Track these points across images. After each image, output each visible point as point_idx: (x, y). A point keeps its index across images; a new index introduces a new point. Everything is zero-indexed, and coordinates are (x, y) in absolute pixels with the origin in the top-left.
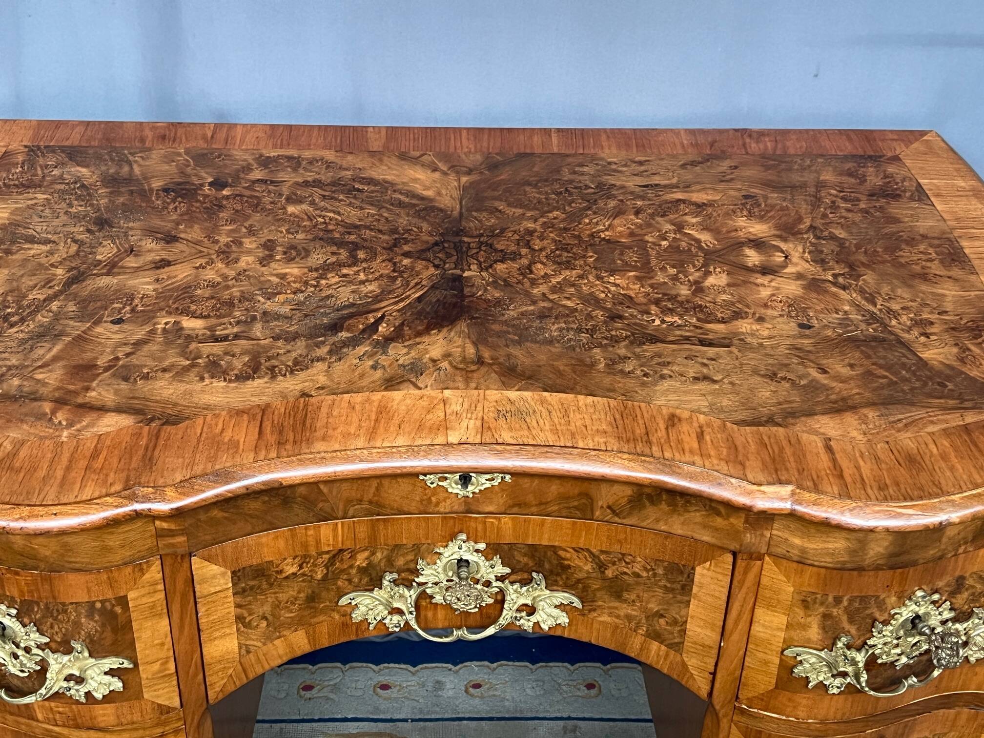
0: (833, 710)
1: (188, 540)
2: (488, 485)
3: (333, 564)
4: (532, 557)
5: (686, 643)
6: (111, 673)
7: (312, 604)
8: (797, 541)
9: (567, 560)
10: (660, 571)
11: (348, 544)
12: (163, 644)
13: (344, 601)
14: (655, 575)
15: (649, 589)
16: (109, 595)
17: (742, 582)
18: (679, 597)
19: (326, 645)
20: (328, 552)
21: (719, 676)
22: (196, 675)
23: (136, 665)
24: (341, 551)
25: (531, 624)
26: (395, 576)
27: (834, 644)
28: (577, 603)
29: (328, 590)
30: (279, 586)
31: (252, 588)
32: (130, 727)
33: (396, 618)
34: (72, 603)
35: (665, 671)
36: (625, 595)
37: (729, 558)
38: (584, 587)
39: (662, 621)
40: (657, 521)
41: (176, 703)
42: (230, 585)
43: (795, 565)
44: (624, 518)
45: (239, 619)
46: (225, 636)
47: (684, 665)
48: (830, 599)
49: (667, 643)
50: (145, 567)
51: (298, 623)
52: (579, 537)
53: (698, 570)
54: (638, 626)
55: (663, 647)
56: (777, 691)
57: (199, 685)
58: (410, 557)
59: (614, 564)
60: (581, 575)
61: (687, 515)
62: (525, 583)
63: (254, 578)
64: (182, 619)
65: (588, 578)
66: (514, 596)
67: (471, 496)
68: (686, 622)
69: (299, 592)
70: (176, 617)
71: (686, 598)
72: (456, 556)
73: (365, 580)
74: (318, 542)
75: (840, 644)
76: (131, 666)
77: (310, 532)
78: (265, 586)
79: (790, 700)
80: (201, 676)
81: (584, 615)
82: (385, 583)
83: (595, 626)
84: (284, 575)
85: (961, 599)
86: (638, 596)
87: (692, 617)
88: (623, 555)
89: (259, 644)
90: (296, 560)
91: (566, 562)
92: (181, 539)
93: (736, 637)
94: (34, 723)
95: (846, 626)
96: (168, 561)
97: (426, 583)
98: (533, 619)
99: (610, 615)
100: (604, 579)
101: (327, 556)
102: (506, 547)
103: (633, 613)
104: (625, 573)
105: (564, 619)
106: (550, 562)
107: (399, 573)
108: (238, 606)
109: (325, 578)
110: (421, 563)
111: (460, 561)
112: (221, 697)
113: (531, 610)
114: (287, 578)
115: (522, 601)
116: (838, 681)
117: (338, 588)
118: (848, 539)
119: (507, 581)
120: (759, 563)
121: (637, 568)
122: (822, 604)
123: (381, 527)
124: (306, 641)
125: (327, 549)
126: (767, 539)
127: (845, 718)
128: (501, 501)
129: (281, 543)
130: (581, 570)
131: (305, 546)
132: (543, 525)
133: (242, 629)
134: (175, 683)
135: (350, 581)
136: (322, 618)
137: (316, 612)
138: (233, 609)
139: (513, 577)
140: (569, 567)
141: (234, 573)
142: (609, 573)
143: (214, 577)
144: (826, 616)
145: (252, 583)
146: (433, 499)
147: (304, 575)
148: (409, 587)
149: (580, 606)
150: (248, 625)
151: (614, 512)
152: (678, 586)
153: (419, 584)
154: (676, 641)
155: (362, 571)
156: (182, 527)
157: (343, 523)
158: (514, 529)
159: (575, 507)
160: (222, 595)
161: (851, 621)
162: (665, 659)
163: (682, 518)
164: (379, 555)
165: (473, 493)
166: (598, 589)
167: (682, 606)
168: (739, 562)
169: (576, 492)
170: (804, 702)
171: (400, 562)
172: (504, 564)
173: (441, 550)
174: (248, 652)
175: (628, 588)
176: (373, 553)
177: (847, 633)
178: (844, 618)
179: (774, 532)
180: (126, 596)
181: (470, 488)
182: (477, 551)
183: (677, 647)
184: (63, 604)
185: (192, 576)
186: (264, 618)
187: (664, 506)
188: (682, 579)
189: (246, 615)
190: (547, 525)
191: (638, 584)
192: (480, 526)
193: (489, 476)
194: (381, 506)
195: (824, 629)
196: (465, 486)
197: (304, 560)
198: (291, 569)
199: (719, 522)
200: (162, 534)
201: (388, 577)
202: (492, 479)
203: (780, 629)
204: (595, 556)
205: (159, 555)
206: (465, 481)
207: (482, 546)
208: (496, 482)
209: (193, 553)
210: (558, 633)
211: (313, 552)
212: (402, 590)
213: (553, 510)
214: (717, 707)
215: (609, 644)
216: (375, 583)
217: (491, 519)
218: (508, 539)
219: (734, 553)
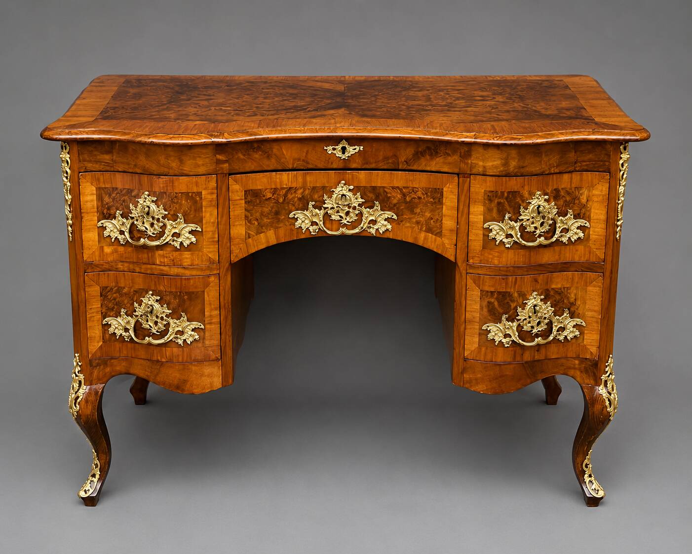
0: (509, 258)
1: (229, 166)
2: (353, 152)
3: (287, 195)
4: (374, 193)
5: (443, 231)
6: (191, 232)
7: (277, 216)
8: (481, 163)
9: (389, 193)
10: (429, 194)
11: (294, 185)
12: (213, 223)
13: (291, 215)
14: (427, 196)
16: (195, 190)
17: (463, 191)
18: (438, 206)
19: (283, 241)
20: (285, 188)
21: (458, 245)
22: (227, 242)
24: (290, 188)
25: (375, 230)
26: (314, 203)
27: (504, 218)
28: (395, 217)
29: (285, 208)
30: (264, 203)
31: (252, 201)
32: (197, 267)
33: (315, 227)
34: (180, 193)
35: (435, 250)
36: (415, 210)
37: (456, 178)
38: (397, 208)
39: (432, 221)
40: (425, 165)
41: (217, 260)
42: (244, 198)
43: (483, 177)
44: (411, 166)
45: (246, 217)
46: (240, 225)
47: (443, 245)
48: (499, 193)
49: (435, 233)
50: (210, 178)
51: (271, 225)
52: (394, 181)
53: (445, 189)
54: (422, 227)
55: (434, 236)
56: (483, 250)
57: (228, 249)
58: (321, 193)
59: (409, 193)
60: (395, 201)
61: (437, 160)
62: (371, 207)
63: (253, 197)
64: (223, 211)
65: (399, 203)
66: (367, 214)
68: (442, 219)
69: (272, 209)
70: (220, 209)
71: (441, 206)
72: (341, 193)
73: (301, 205)
74: (281, 182)
75: (506, 218)
76: (201, 230)
77: (278, 176)
78: (258, 202)
79: (490, 254)
80: (229, 244)
81: (398, 224)
82: (310, 206)
83: (404, 229)
84: (266, 198)
85: (561, 202)
86: (421, 210)
87: (444, 215)
88: (413, 188)
89: (254, 234)
90: (272, 190)
91: (389, 195)
92: (226, 165)
93: (463, 222)
94: (154, 266)
95: (508, 208)
96: (219, 177)
97: (328, 208)
98: (376, 227)
99: (410, 222)
100: (406, 203)
101: (284, 190)
102: (362, 188)
103: (420, 219)
104: (414, 198)
105: (389, 227)
106: (382, 195)
107: (316, 202)
108: (246, 210)
109: (283, 203)
110: (325, 197)
111: (343, 195)
112: (236, 260)
113: (374, 222)
115: (370, 218)
116: (509, 240)
117: (289, 208)
119: (363, 207)
120: (469, 179)
121: (419, 194)
122: (496, 197)
123: (308, 176)
124: (275, 237)
125: (285, 186)
126: (470, 165)
127: (516, 264)
128: (359, 162)
129: (265, 180)
130: (394, 198)
131: (276, 183)
133: (247, 223)
134: (217, 247)
135: (294, 205)
136: (282, 225)
137: (279, 221)
138: (244, 211)
139: (366, 205)
140: (390, 197)
141: (245, 191)
142: (408, 199)
143: (237, 191)
144: (499, 203)
145: (252, 199)
146: (330, 161)
147: (274, 199)
148: (320, 209)
150: (250, 222)
151: (407, 163)
152: (437, 200)
153: (325, 208)
154: (438, 231)
155: (300, 200)
156: (227, 159)
157: (292, 173)
158: (366, 179)
159: (390, 163)
160: (240, 201)
161: (510, 206)
162: (435, 243)
164: (307, 191)
165: (347, 157)
166: (403, 209)
167: (440, 210)
168: (460, 179)
169: (391, 154)
170: (496, 254)
171: (316, 196)
172: (362, 198)
173: (334, 190)
174: (249, 237)
175: (416, 206)
176: (304, 190)
177: (509, 213)
178: (506, 203)
179: (473, 162)
180: (201, 192)
181: (346, 154)
182: (350, 190)
183: (439, 234)
184: (176, 193)
185: (229, 187)
186: (257, 219)
187: (428, 157)
188: (439, 195)
189: (249, 215)
190: (380, 175)
191: (420, 203)
192: (350, 176)
193: (354, 147)
194: (308, 163)
195: (499, 211)
196: (343, 153)
197: (275, 191)
198: (269, 195)
199: (450, 159)
200: (219, 162)
201: (311, 204)
202: (355, 149)
203: (480, 214)
204: (401, 190)
205: (216, 174)
206: (344, 150)
207: (352, 187)
208: (357, 150)
209: (230, 174)
210: (387, 235)
211: (279, 187)
212: (317, 210)
213: (381, 165)
214: (460, 264)
215: (410, 240)
216: (305, 208)
217: (355, 173)
218: (363, 184)
219: (458, 174)
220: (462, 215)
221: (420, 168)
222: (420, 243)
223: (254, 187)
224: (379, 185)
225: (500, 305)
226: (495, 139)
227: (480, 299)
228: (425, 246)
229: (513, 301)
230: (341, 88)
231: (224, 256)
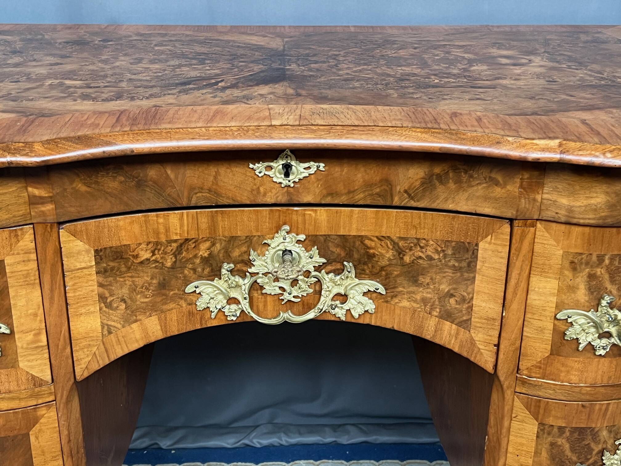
0: (600, 372)
1: (56, 209)
2: (306, 174)
3: (180, 253)
4: (343, 247)
5: (472, 319)
7: (164, 291)
8: (564, 201)
9: (373, 248)
10: (450, 252)
11: (193, 235)
12: (36, 315)
13: (190, 289)
14: (445, 256)
15: (441, 270)
17: (519, 250)
18: (466, 275)
19: (177, 333)
20: (176, 241)
21: (502, 346)
22: (64, 348)
23: (12, 332)
24: (187, 240)
25: (344, 312)
26: (232, 265)
27: (599, 304)
28: (382, 290)
29: (177, 278)
30: (136, 270)
31: (112, 269)
32: (7, 396)
33: (234, 307)
35: (456, 350)
36: (421, 279)
37: (506, 228)
38: (387, 274)
39: (452, 301)
40: (446, 200)
41: (48, 378)
42: (94, 263)
43: (563, 227)
44: (418, 201)
45: (102, 298)
46: (89, 313)
47: (472, 342)
48: (594, 258)
49: (456, 322)
50: (19, 233)
51: (152, 308)
52: (381, 226)
53: (481, 245)
54: (432, 309)
55: (454, 326)
56: (552, 357)
57: (67, 358)
58: (244, 249)
59: (411, 250)
60: (384, 262)
61: (470, 191)
62: (338, 272)
63: (114, 260)
64: (52, 290)
65: (390, 265)
66: (330, 284)
67: (292, 185)
68: (472, 298)
69: (152, 279)
70: (47, 287)
71: (472, 275)
72: (282, 247)
73: (207, 270)
74: (167, 230)
75: (604, 303)
76: (8, 332)
77: (161, 220)
78: (123, 269)
79: (563, 365)
80: (68, 350)
81: (387, 302)
82: (224, 271)
83: (397, 311)
84: (139, 260)
86: (432, 279)
87: (478, 292)
88: (418, 239)
89: (119, 326)
90: (150, 246)
91: (372, 251)
92: (49, 207)
93: (515, 306)
95: (609, 286)
96: (39, 229)
97: (258, 273)
98: (346, 306)
99: (409, 299)
100: (403, 265)
101: (175, 245)
102: (322, 239)
103: (429, 296)
104: (420, 257)
105: (371, 306)
106: (358, 251)
107: (235, 263)
108: (101, 285)
109: (173, 267)
110: (253, 255)
111: (285, 252)
112: (86, 375)
113: (343, 298)
114: (142, 263)
115: (335, 291)
116: (604, 341)
117: (185, 277)
118: (607, 193)
119: (323, 271)
120: (532, 229)
121: (430, 251)
122: (587, 264)
123: (220, 218)
124: (159, 328)
125: (175, 238)
126: (538, 204)
127: (611, 383)
128: (317, 191)
129: (136, 228)
130: (382, 255)
131: (157, 233)
132: (352, 216)
133: (104, 309)
134: (47, 355)
135: (194, 270)
136: (172, 305)
137: (167, 299)
138: (96, 287)
139: (329, 268)
140: (374, 255)
141: (96, 251)
142: (407, 259)
143: (79, 253)
144: (591, 277)
145: (112, 264)
146: (262, 189)
147: (156, 261)
148: (244, 277)
149: (384, 293)
150: (109, 306)
151: (409, 195)
152: (464, 264)
153: (252, 274)
154: (465, 318)
155: (205, 261)
156: (51, 195)
157: (187, 213)
158: (328, 222)
159: (377, 194)
160: (86, 271)
161: (612, 281)
162: (456, 338)
163: (466, 194)
164: (218, 246)
165: (294, 182)
166: (398, 276)
167: (469, 282)
168: (515, 229)
169: (378, 178)
170: (576, 365)
171: (236, 253)
172: (321, 256)
173: (269, 241)
174: (110, 333)
175: (423, 272)
176: (213, 244)
177: (610, 293)
178: (607, 276)
179: (545, 196)
180: (3, 261)
181: (291, 177)
182: (299, 242)
183: (465, 324)
185: (61, 248)
186: (123, 300)
187: (452, 185)
188: (468, 255)
189: (107, 295)
190: (355, 216)
191: (431, 266)
192: (300, 219)
193: (306, 165)
194: (218, 194)
195: (590, 290)
196: (287, 175)
197: (156, 246)
198: (145, 255)
199: (498, 191)
200: (34, 201)
201: (226, 267)
202: (309, 168)
203: (552, 294)
204: (394, 244)
205: (32, 224)
206: (287, 170)
207: (302, 237)
208: (312, 171)
209: (60, 223)
210: (366, 320)
211: (163, 239)
212: (238, 279)
213: (359, 197)
214: (502, 379)
215: (409, 329)
216: (216, 274)
217: (309, 211)
218: (324, 230)
219: (511, 221)
220: (515, 293)
221: (434, 206)
222: (428, 335)
223: (114, 243)
224: (353, 233)
225: (573, 449)
226: (609, 155)
227: (537, 437)
228: (437, 341)
229: (597, 442)
230: (276, 44)
231: (63, 371)
